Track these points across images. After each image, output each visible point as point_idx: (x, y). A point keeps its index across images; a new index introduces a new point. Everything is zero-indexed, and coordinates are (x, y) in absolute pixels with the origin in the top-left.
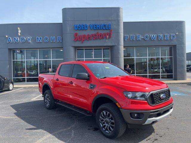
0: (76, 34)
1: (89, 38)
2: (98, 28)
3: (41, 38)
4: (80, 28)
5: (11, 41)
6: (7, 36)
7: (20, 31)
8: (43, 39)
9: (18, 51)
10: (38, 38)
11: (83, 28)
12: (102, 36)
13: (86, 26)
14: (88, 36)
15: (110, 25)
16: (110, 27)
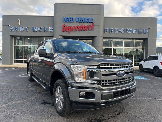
0: (64, 26)
1: (75, 29)
2: (83, 21)
3: (36, 28)
5: (12, 29)
6: (9, 26)
7: (20, 22)
9: (18, 38)
10: (34, 28)
12: (85, 28)
13: (73, 19)
14: (74, 28)
15: (93, 19)
16: (93, 21)
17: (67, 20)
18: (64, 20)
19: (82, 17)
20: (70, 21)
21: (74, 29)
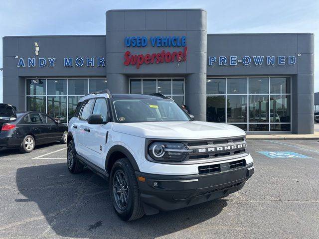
0: (128, 54)
1: (149, 60)
3: (71, 60)
4: (135, 44)
5: (23, 64)
6: (17, 57)
7: (37, 49)
8: (74, 62)
9: (34, 81)
10: (66, 60)
11: (140, 43)
12: (170, 58)
14: (148, 57)
15: (184, 39)
16: (184, 43)
18: (128, 43)
19: (164, 35)
20: (139, 45)
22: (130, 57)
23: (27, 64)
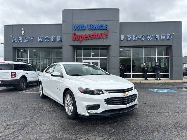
2: (95, 28)
3: (42, 38)
5: (15, 40)
6: (12, 36)
7: (23, 32)
9: (22, 50)
13: (84, 26)
14: (86, 36)
15: (107, 26)
17: (78, 28)
18: (74, 28)
19: (95, 23)
20: (81, 29)
21: (86, 38)
22: (76, 36)
23: (17, 40)
